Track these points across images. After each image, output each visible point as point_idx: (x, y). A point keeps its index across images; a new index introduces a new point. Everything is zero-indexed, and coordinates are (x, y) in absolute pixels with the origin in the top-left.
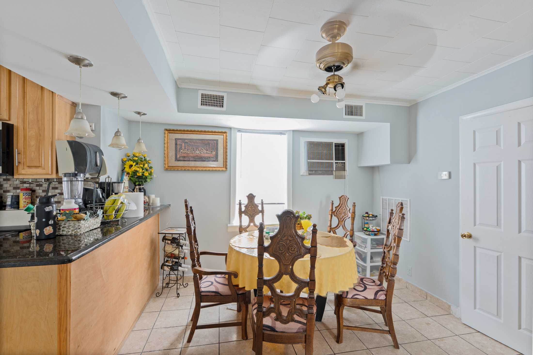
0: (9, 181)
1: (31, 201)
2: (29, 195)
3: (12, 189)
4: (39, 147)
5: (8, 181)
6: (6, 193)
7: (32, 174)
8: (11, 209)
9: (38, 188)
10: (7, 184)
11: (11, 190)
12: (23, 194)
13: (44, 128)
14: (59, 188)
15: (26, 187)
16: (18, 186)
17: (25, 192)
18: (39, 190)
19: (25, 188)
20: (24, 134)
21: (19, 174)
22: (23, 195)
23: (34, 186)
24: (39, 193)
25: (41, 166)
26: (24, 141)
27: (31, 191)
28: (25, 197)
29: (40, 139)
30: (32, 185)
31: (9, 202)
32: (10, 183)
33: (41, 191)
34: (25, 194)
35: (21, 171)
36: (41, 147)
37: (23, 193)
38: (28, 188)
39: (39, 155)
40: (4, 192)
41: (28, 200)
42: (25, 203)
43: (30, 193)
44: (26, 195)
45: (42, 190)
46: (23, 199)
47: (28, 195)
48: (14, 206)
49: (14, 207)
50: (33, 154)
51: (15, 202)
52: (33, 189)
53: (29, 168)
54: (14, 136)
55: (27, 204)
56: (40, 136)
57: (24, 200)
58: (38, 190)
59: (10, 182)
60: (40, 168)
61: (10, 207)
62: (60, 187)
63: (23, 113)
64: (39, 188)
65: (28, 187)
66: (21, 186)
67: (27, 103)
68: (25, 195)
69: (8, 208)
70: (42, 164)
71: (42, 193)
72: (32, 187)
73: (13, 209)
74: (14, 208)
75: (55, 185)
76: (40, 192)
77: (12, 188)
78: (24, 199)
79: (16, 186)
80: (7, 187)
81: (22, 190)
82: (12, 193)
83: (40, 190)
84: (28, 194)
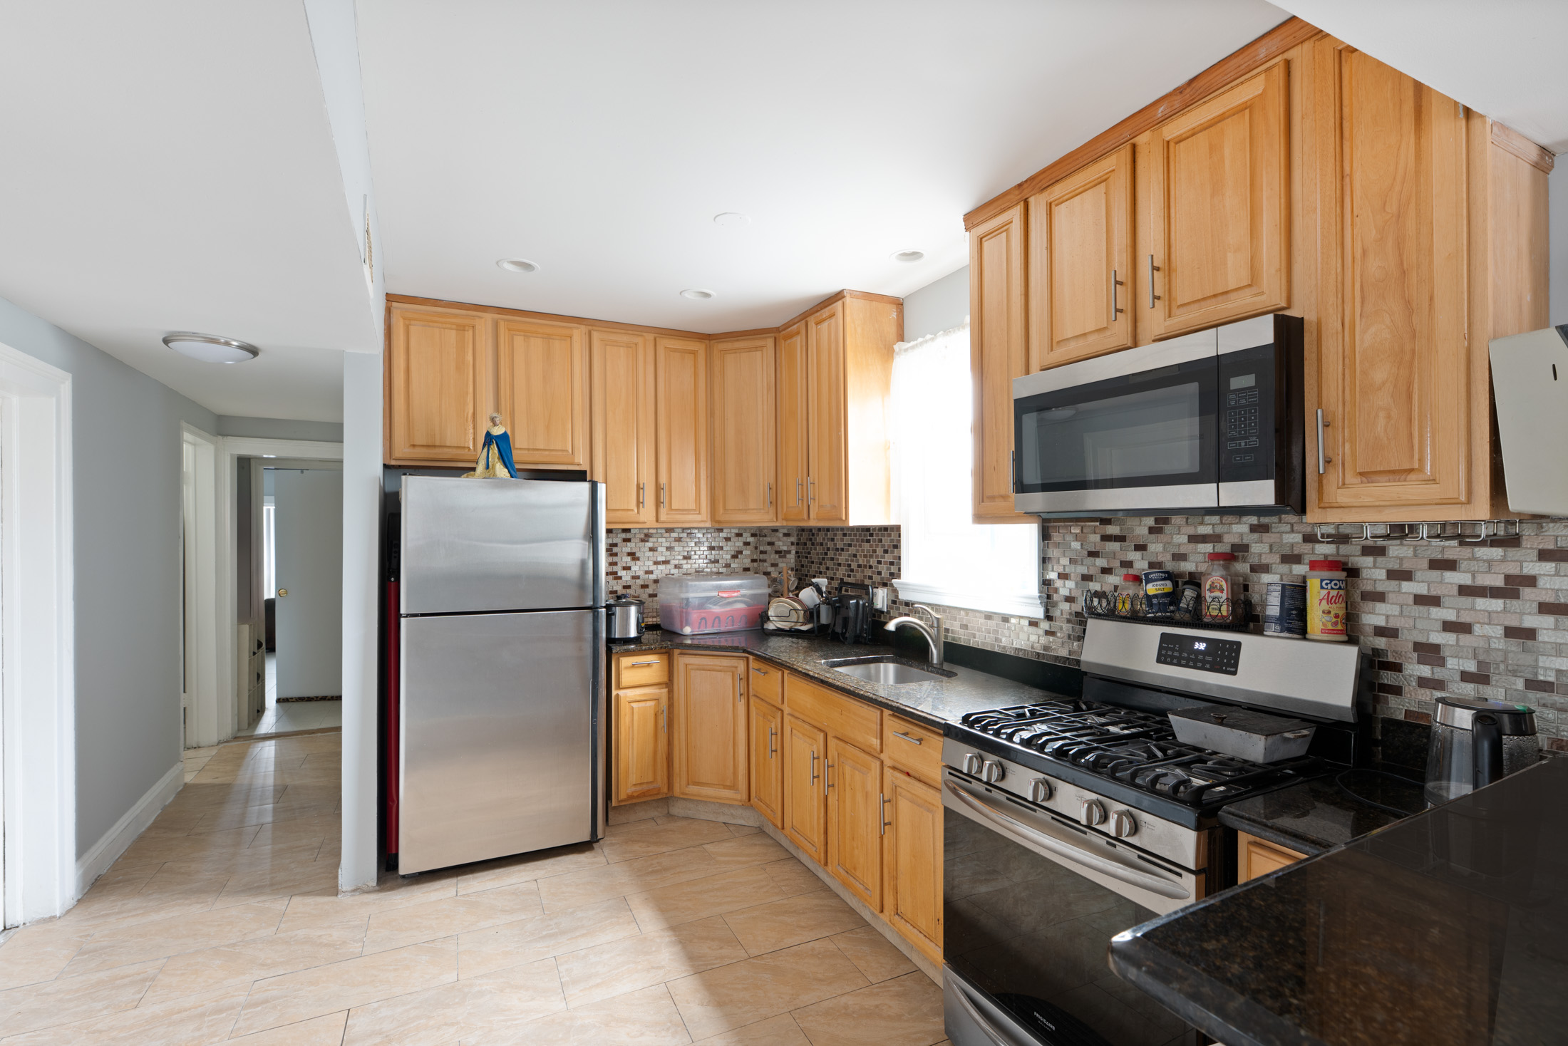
0: (1267, 534)
1: (1345, 611)
2: (1340, 588)
3: (1278, 560)
4: (1410, 384)
5: (1264, 534)
6: (1257, 575)
7: (1377, 503)
8: (1282, 635)
9: (1368, 561)
10: (1262, 542)
11: (1274, 566)
12: (1322, 581)
13: (1431, 299)
14: (1464, 565)
15: (1326, 556)
16: (1296, 552)
17: (1327, 574)
18: (1373, 570)
19: (1321, 558)
20: (1343, 345)
21: (1327, 505)
22: (1322, 588)
23: (1351, 552)
24: (1375, 581)
25: (1416, 466)
26: (1344, 375)
27: (1344, 574)
28: (1329, 593)
29: (1413, 351)
30: (1344, 549)
31: (1273, 608)
32: (1272, 541)
33: (1381, 574)
34: (1327, 584)
35: (1336, 494)
36: (1416, 386)
37: (1319, 580)
38: (1330, 558)
39: (1410, 420)
40: (1254, 569)
41: (1338, 605)
42: (1326, 618)
43: (1342, 581)
44: (1329, 586)
45: (1384, 571)
46: (1321, 600)
47: (1337, 587)
48: (1291, 623)
49: (1291, 626)
50: (1381, 422)
51: (1293, 610)
52: (1350, 565)
53: (1364, 479)
54: (1306, 363)
55: (1334, 620)
56: (1414, 336)
57: (1325, 605)
58: (1370, 568)
59: (1270, 537)
60: (1412, 476)
61: (1278, 628)
62: (1469, 559)
63: (1340, 261)
64: (1375, 562)
65: (1332, 555)
66: (1306, 551)
67: (1355, 214)
68: (1326, 587)
69: (1272, 629)
70: (1421, 460)
71: (1388, 583)
72: (1347, 556)
73: (1287, 635)
74: (1290, 630)
75: (1442, 552)
76: (1379, 578)
77: (1276, 558)
78: (1324, 602)
79: (1289, 552)
80: (1260, 555)
81: (1314, 565)
82: (1279, 576)
83: (1378, 571)
84: (1336, 584)
